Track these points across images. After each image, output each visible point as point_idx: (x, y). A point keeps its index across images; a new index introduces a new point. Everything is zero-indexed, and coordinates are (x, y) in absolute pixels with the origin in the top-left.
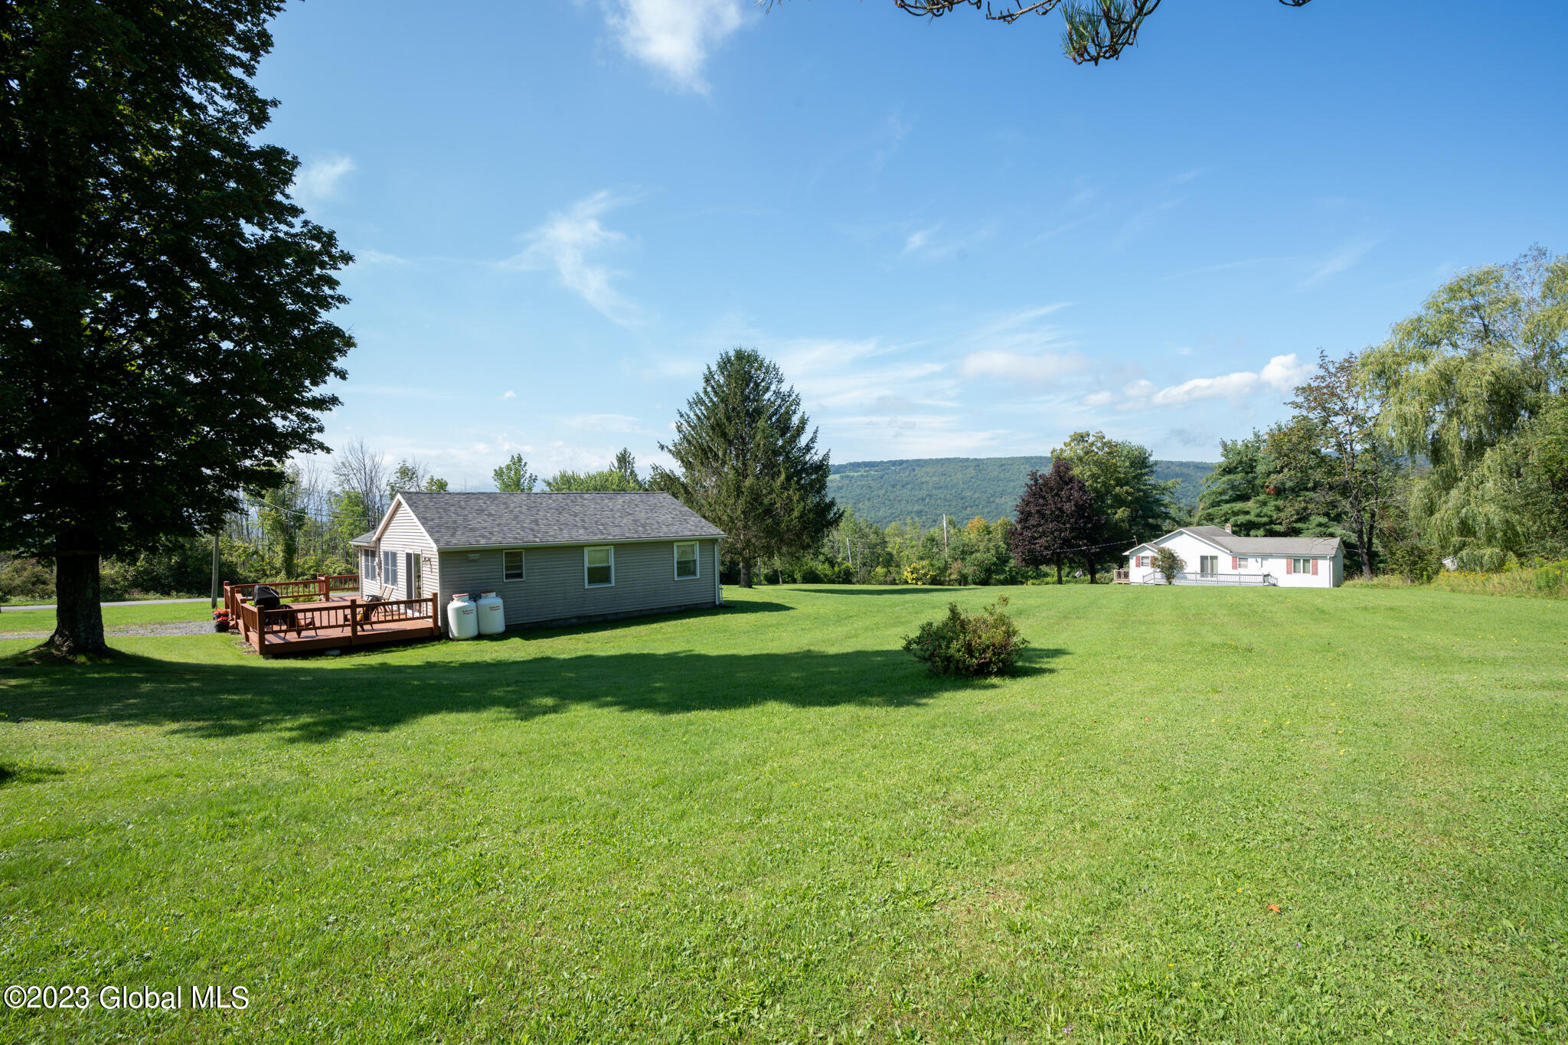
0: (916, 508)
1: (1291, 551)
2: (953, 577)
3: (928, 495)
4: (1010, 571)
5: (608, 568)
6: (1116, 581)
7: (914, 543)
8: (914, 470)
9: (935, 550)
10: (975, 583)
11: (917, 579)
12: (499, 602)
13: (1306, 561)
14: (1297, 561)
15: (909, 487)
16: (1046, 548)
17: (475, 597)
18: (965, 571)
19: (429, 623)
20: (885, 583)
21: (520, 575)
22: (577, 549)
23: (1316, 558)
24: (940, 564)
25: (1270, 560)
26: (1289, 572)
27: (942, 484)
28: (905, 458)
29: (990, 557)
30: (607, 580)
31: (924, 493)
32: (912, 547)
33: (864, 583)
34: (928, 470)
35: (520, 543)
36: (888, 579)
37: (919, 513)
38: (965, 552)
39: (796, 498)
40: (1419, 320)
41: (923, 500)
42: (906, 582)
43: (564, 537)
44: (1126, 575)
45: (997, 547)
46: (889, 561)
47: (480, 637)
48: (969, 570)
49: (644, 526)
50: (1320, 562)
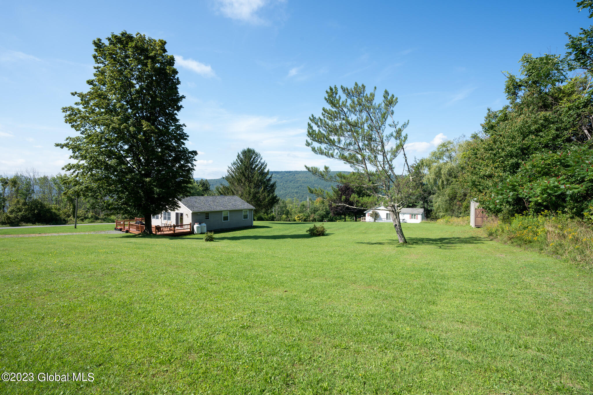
0: (295, 191)
1: (411, 212)
2: (311, 219)
3: (300, 186)
4: (330, 217)
5: (228, 217)
6: (362, 221)
7: (297, 206)
8: (295, 175)
9: (304, 209)
10: (318, 221)
11: (299, 220)
12: (205, 225)
13: (415, 215)
14: (412, 215)
15: (293, 182)
16: (341, 210)
17: (200, 224)
18: (315, 217)
19: (189, 230)
20: (287, 221)
21: (208, 219)
22: (221, 212)
23: (417, 214)
24: (306, 215)
25: (405, 215)
26: (410, 219)
27: (306, 181)
28: (291, 170)
29: (323, 213)
30: (227, 220)
31: (299, 184)
32: (296, 208)
33: (278, 221)
34: (300, 175)
35: (209, 211)
36: (288, 219)
37: (297, 193)
38: (315, 211)
39: (266, 195)
40: (435, 152)
41: (298, 187)
42: (295, 221)
43: (218, 209)
44: (365, 219)
45: (326, 209)
46: (288, 213)
47: (201, 233)
48: (316, 217)
49: (235, 206)
50: (418, 215)
